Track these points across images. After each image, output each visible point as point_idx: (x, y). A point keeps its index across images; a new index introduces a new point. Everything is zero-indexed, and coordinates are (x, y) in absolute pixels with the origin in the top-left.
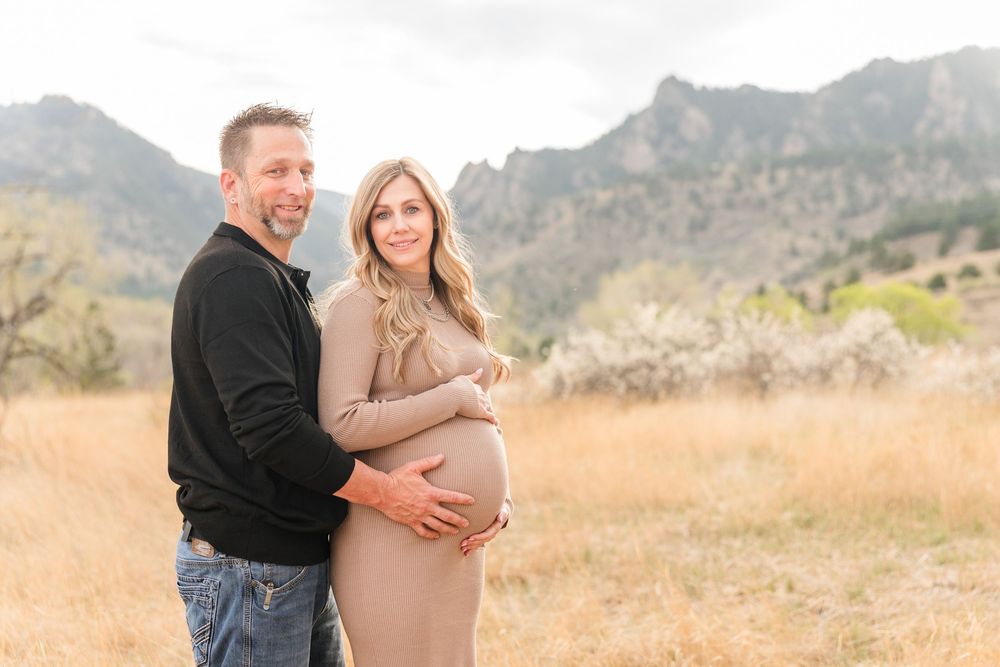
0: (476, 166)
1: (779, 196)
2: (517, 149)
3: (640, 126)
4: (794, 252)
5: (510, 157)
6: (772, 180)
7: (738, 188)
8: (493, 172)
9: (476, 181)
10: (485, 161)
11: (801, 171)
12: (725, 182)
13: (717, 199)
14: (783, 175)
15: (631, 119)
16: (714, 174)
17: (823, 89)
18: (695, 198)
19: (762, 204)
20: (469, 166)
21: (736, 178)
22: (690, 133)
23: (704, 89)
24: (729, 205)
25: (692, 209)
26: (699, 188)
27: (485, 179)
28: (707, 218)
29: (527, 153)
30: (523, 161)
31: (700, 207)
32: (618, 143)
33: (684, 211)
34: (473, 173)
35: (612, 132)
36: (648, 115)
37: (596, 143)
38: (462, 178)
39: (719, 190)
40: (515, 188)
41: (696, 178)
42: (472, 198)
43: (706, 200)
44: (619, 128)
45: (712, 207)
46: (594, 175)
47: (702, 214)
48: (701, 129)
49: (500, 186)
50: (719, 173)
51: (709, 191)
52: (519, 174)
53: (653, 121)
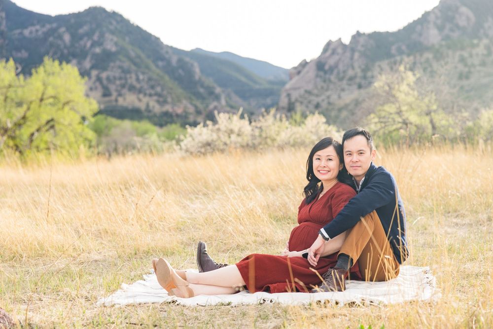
0: (334, 42)
2: (358, 32)
3: (432, 17)
5: (354, 37)
7: (489, 54)
8: (344, 46)
9: (334, 52)
10: (340, 39)
12: (480, 50)
13: (476, 61)
15: (426, 15)
16: (474, 46)
18: (462, 60)
20: (329, 44)
21: (487, 48)
22: (462, 22)
24: (483, 64)
25: (460, 67)
26: (465, 54)
27: (340, 50)
28: (470, 72)
29: (364, 34)
30: (362, 40)
31: (466, 65)
32: (419, 28)
33: (456, 67)
34: (332, 47)
35: (414, 21)
36: (436, 11)
37: (405, 28)
38: (325, 50)
39: (477, 55)
40: (356, 55)
41: (462, 49)
42: (332, 62)
43: (469, 61)
44: (419, 19)
45: (474, 66)
46: (404, 48)
47: (466, 69)
48: (468, 19)
49: (348, 54)
50: (478, 45)
51: (471, 56)
52: (359, 48)
53: (439, 14)
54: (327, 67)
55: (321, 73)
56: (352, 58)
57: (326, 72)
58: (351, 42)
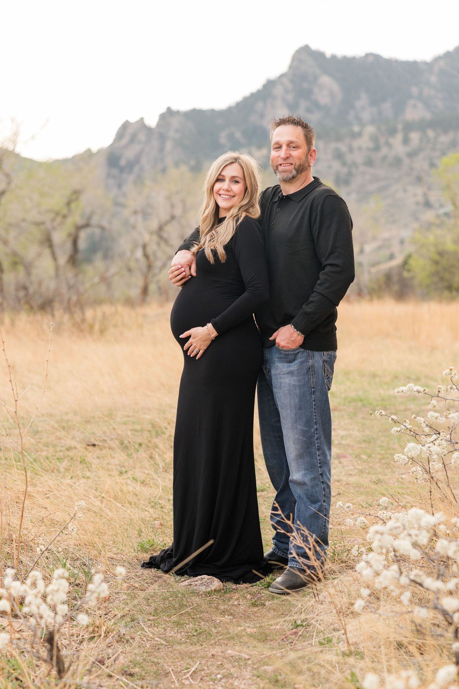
0: (132, 124)
1: (411, 155)
2: (169, 109)
3: (279, 91)
4: (428, 204)
5: (163, 117)
6: (406, 141)
7: (377, 148)
8: (149, 129)
9: (133, 139)
10: (142, 119)
11: (431, 133)
12: (364, 142)
13: (358, 157)
14: (415, 136)
15: (270, 85)
16: (355, 136)
17: (437, 59)
18: (339, 156)
19: (397, 162)
20: (126, 126)
21: (374, 139)
22: (323, 99)
23: (334, 57)
24: (369, 163)
25: (336, 166)
26: (343, 148)
27: (142, 137)
28: (350, 174)
29: (178, 112)
30: (175, 122)
31: (344, 164)
32: (259, 105)
33: (330, 167)
34: (130, 131)
35: (252, 95)
36: (285, 80)
37: (238, 104)
38: (120, 134)
39: (360, 149)
40: (169, 145)
41: (339, 139)
42: (130, 154)
43: (349, 158)
44: (259, 92)
45: (354, 164)
46: (238, 135)
47: (345, 170)
48: (332, 94)
49: (155, 143)
50: (359, 135)
51: (351, 150)
52: (172, 134)
53: (290, 86)
54: (123, 162)
55: (115, 171)
56: (162, 149)
57: (122, 170)
58: (158, 125)
